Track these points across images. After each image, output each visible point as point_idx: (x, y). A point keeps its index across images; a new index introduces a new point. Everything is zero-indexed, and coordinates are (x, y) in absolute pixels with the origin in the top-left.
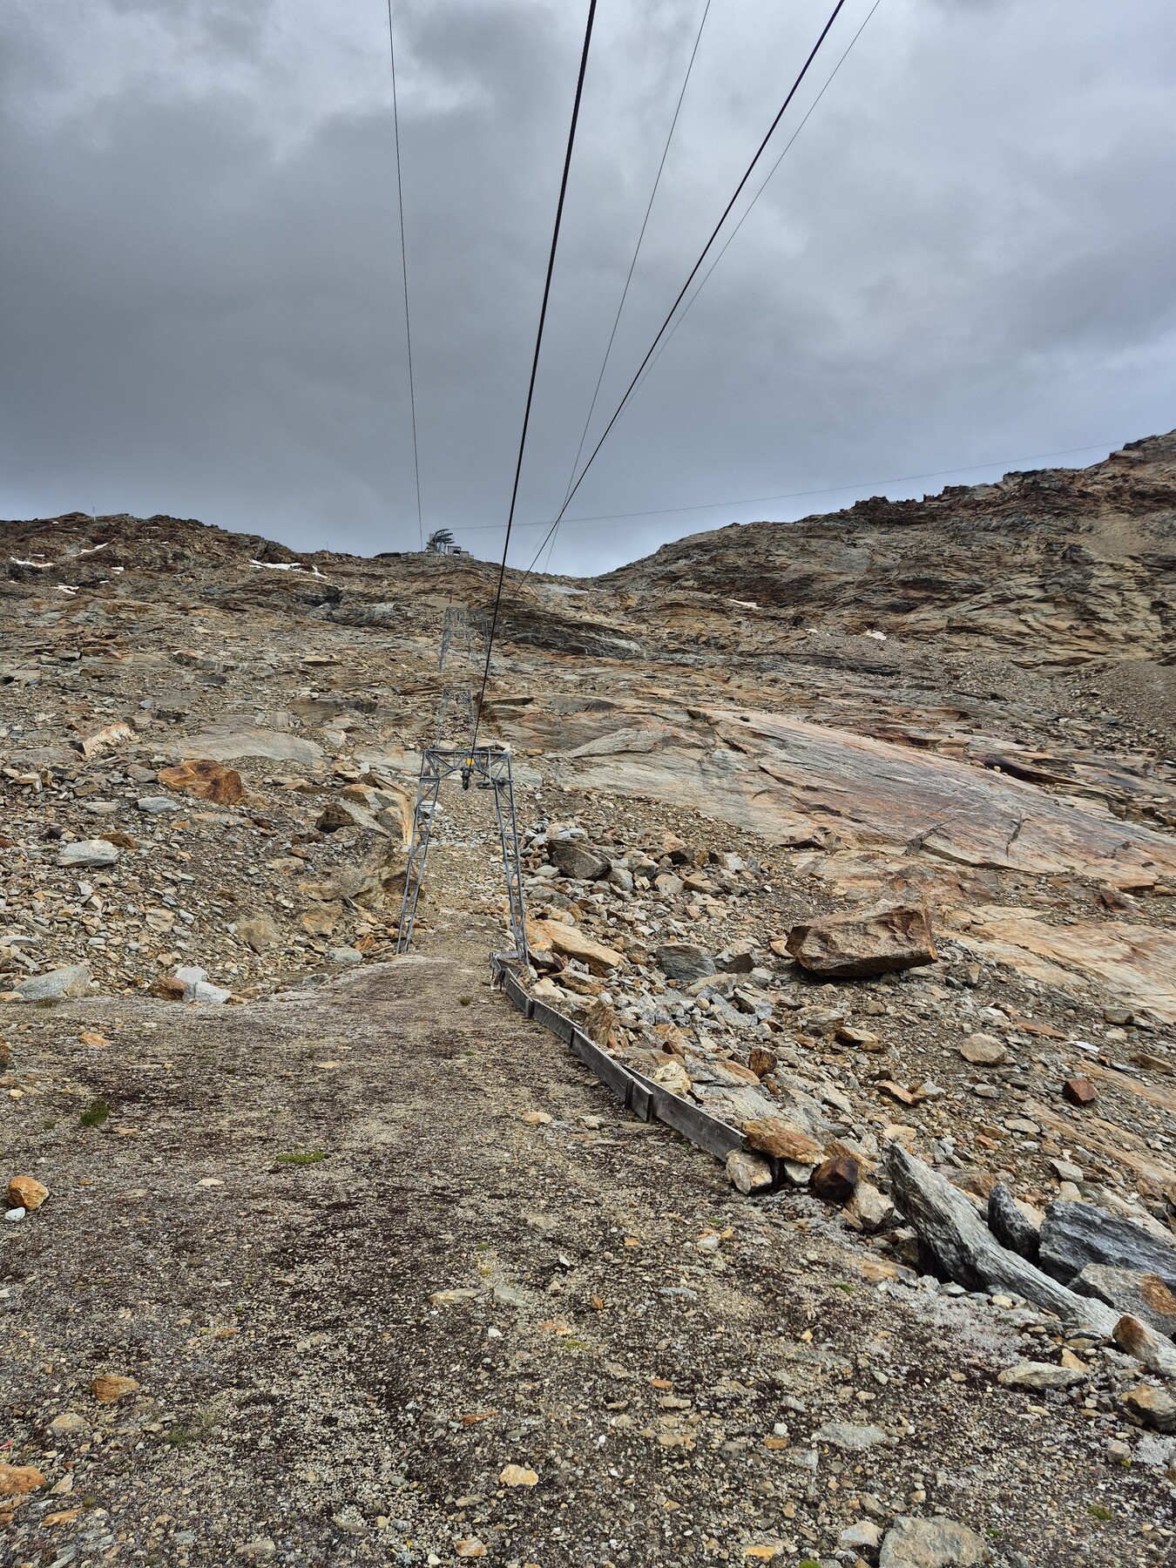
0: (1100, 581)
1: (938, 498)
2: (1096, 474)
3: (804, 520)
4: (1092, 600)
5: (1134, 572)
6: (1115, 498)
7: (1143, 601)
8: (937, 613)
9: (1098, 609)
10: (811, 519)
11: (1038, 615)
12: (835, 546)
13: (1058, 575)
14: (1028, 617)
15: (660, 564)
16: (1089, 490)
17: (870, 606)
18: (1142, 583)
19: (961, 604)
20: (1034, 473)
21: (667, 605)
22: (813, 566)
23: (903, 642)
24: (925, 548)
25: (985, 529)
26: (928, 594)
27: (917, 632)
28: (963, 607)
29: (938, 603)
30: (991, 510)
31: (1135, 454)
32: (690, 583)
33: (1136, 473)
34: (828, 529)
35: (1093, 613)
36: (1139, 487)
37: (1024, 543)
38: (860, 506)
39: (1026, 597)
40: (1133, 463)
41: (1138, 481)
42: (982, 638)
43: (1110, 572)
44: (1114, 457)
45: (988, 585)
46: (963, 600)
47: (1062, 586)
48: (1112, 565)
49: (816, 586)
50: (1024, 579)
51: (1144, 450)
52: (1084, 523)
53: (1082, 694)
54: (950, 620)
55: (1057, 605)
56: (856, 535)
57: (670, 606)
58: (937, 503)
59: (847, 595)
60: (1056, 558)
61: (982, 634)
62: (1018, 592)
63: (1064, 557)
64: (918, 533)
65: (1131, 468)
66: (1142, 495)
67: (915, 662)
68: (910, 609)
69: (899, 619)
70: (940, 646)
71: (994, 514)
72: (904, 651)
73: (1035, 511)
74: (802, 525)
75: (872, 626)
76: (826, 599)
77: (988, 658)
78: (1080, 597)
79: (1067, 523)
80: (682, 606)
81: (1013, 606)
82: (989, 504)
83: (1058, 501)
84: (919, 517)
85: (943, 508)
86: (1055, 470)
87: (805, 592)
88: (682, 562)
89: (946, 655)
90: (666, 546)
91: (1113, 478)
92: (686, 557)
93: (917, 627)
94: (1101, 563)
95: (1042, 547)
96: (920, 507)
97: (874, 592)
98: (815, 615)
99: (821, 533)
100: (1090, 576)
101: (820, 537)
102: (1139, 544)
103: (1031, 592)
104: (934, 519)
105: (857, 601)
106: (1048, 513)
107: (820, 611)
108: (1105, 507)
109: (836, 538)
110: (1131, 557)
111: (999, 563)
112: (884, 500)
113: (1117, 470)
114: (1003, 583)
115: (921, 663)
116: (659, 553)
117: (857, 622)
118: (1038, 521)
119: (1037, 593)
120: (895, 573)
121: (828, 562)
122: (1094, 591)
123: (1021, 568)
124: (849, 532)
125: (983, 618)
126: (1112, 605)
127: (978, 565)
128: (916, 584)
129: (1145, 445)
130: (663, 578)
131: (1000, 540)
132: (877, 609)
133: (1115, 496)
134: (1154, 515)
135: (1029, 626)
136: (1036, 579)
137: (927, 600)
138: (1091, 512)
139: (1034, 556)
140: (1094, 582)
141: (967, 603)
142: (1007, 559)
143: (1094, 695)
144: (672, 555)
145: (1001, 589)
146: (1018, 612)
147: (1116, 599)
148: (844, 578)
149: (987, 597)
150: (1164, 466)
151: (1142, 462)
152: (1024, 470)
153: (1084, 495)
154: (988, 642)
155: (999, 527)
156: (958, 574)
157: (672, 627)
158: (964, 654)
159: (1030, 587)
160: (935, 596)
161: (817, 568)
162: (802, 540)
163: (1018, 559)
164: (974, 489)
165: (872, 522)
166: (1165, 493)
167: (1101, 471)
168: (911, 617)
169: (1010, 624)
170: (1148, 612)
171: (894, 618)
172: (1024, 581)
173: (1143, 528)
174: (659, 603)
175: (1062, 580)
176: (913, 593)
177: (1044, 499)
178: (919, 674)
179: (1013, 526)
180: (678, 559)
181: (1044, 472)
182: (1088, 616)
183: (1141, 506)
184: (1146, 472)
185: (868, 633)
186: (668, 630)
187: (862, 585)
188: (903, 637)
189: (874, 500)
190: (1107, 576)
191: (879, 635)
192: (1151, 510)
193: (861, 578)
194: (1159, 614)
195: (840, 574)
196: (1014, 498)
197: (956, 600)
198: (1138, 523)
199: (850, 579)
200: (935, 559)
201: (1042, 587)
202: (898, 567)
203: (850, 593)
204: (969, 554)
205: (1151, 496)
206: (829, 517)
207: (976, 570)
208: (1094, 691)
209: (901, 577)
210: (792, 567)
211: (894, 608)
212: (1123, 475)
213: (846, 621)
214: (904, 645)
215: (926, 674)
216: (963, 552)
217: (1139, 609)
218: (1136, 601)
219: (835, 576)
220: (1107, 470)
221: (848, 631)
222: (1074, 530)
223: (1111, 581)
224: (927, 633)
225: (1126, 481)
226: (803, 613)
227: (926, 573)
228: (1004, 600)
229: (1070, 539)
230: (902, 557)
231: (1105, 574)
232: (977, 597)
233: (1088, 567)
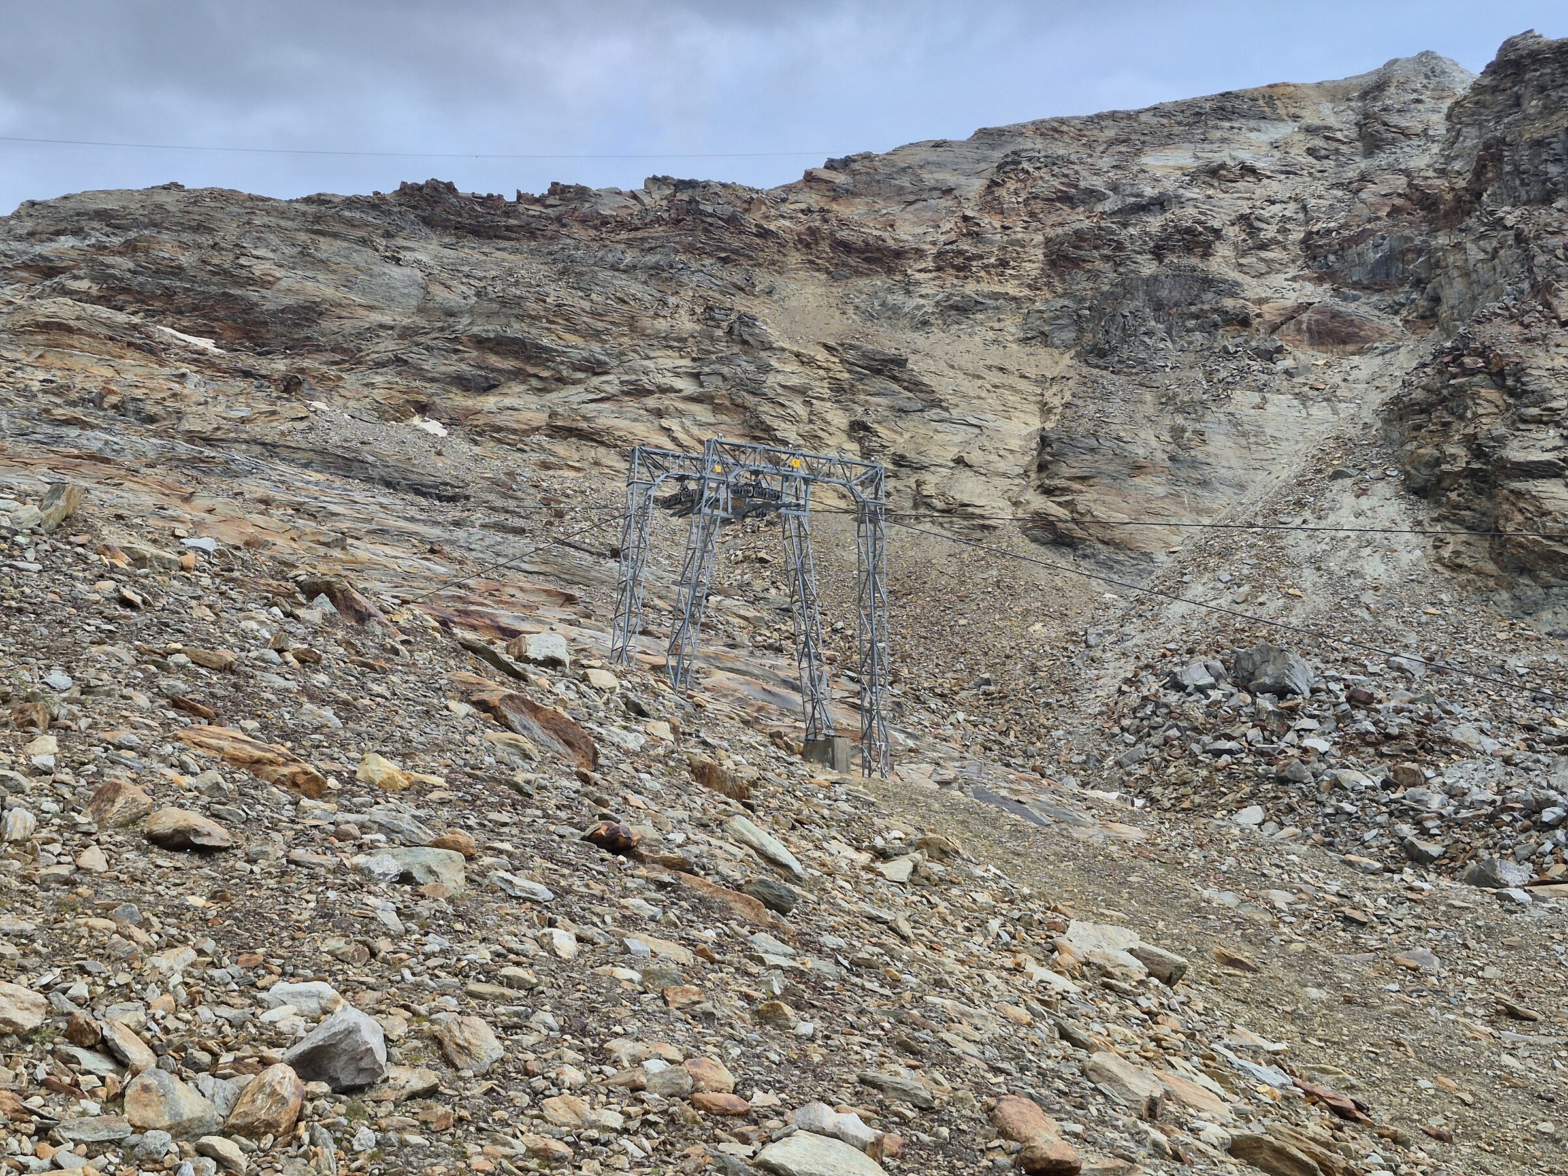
0: (780, 378)
1: (540, 201)
2: (784, 200)
3: (308, 200)
4: (766, 407)
5: (828, 370)
6: (808, 246)
7: (839, 419)
8: (533, 400)
9: (775, 423)
10: (319, 200)
11: (688, 423)
12: (362, 257)
13: (720, 360)
14: (673, 423)
15: (19, 239)
16: (772, 227)
17: (420, 373)
18: (838, 389)
19: (571, 390)
20: (691, 184)
21: (37, 324)
22: (321, 288)
23: (476, 443)
24: (516, 284)
25: (613, 267)
26: (518, 364)
27: (499, 429)
28: (574, 395)
29: (534, 382)
30: (624, 235)
31: (840, 178)
32: (83, 285)
33: (841, 209)
34: (350, 223)
35: (768, 429)
36: (843, 234)
37: (672, 300)
38: (408, 192)
39: (672, 390)
40: (836, 193)
41: (843, 223)
42: (602, 450)
43: (793, 366)
44: (810, 178)
45: (614, 363)
46: (575, 382)
47: (725, 379)
48: (798, 355)
49: (327, 325)
50: (670, 360)
51: (854, 173)
52: (763, 278)
53: (746, 558)
54: (553, 415)
55: (717, 409)
56: (400, 242)
57: (46, 327)
58: (536, 209)
59: (381, 347)
60: (719, 333)
61: (602, 443)
62: (660, 380)
63: (730, 332)
64: (505, 255)
65: (834, 199)
66: (846, 247)
67: (495, 482)
68: (488, 387)
69: (469, 403)
70: (535, 457)
71: (629, 243)
72: (477, 459)
73: (690, 249)
74: (303, 207)
75: (423, 409)
76: (345, 351)
77: (610, 486)
78: (751, 400)
79: (738, 278)
80: (69, 330)
81: (651, 402)
82: (622, 225)
83: (727, 237)
84: (509, 228)
85: (548, 218)
86: (724, 185)
87: (307, 332)
88: (66, 243)
89: (544, 474)
90: (33, 204)
91: (808, 211)
92: (75, 233)
93: (499, 420)
94: (783, 350)
95: (699, 310)
96: (509, 210)
97: (428, 348)
98: (323, 378)
99: (338, 228)
100: (766, 369)
101: (335, 236)
102: (839, 325)
103: (679, 383)
104: (532, 235)
105: (399, 361)
106: (710, 255)
107: (333, 372)
108: (795, 258)
109: (364, 242)
110: (826, 347)
111: (633, 328)
112: (450, 187)
113: (812, 199)
114: (638, 363)
115: (503, 485)
116: (17, 216)
117: (400, 399)
118: (695, 266)
119: (688, 386)
120: (466, 320)
121: (349, 284)
122: (771, 394)
123: (668, 341)
124: (388, 235)
125: (606, 418)
126: (795, 420)
127: (600, 325)
128: (500, 345)
129: (855, 166)
130: (25, 267)
131: (636, 288)
132: (433, 380)
133: (808, 241)
134: (862, 283)
135: (674, 440)
136: (687, 362)
137: (518, 375)
138: (773, 263)
139: (686, 324)
140: (771, 380)
141: (580, 388)
142: (646, 322)
143: (762, 561)
144: (44, 225)
145: (635, 371)
146: (659, 413)
147: (802, 411)
148: (376, 317)
149: (611, 383)
150: (881, 203)
151: (851, 193)
152: (678, 175)
153: (764, 233)
154: (611, 458)
155: (635, 267)
156: (567, 336)
157: (48, 369)
158: (572, 474)
159: (678, 375)
160: (531, 370)
161: (329, 292)
162: (303, 237)
163: (662, 325)
164: (598, 195)
165: (427, 222)
166: (879, 249)
167: (792, 197)
168: (490, 402)
169: (645, 432)
170: (844, 437)
171: (461, 400)
172: (669, 363)
173: (845, 300)
174: (21, 319)
175: (725, 370)
176: (494, 360)
177: (706, 231)
178: (499, 503)
179: (655, 271)
180: (59, 233)
181: (706, 185)
182: (760, 432)
183: (845, 264)
184: (852, 210)
185: (416, 420)
186: (41, 375)
187: (406, 333)
188: (476, 435)
189: (434, 185)
190: (789, 373)
191: (434, 427)
192: (858, 273)
193: (406, 321)
194: (860, 441)
195: (371, 308)
196: (659, 220)
197: (561, 380)
198: (838, 291)
199: (387, 320)
200: (532, 307)
201: (696, 376)
202: (471, 311)
203: (387, 346)
204: (586, 305)
205: (859, 251)
206: (352, 203)
207: (596, 335)
208: (762, 554)
209: (476, 329)
210: (283, 284)
211: (463, 383)
212: (822, 210)
213: (378, 394)
214: (477, 450)
215: (511, 504)
216: (576, 301)
217: (832, 429)
218: (829, 417)
219: (361, 312)
220: (801, 197)
221: (383, 413)
222: (745, 289)
223: (795, 381)
224: (515, 431)
225: (826, 221)
226: (302, 371)
227: (516, 329)
228: (639, 392)
229: (741, 303)
230: (478, 294)
231: (788, 368)
232: (596, 381)
233: (763, 354)
